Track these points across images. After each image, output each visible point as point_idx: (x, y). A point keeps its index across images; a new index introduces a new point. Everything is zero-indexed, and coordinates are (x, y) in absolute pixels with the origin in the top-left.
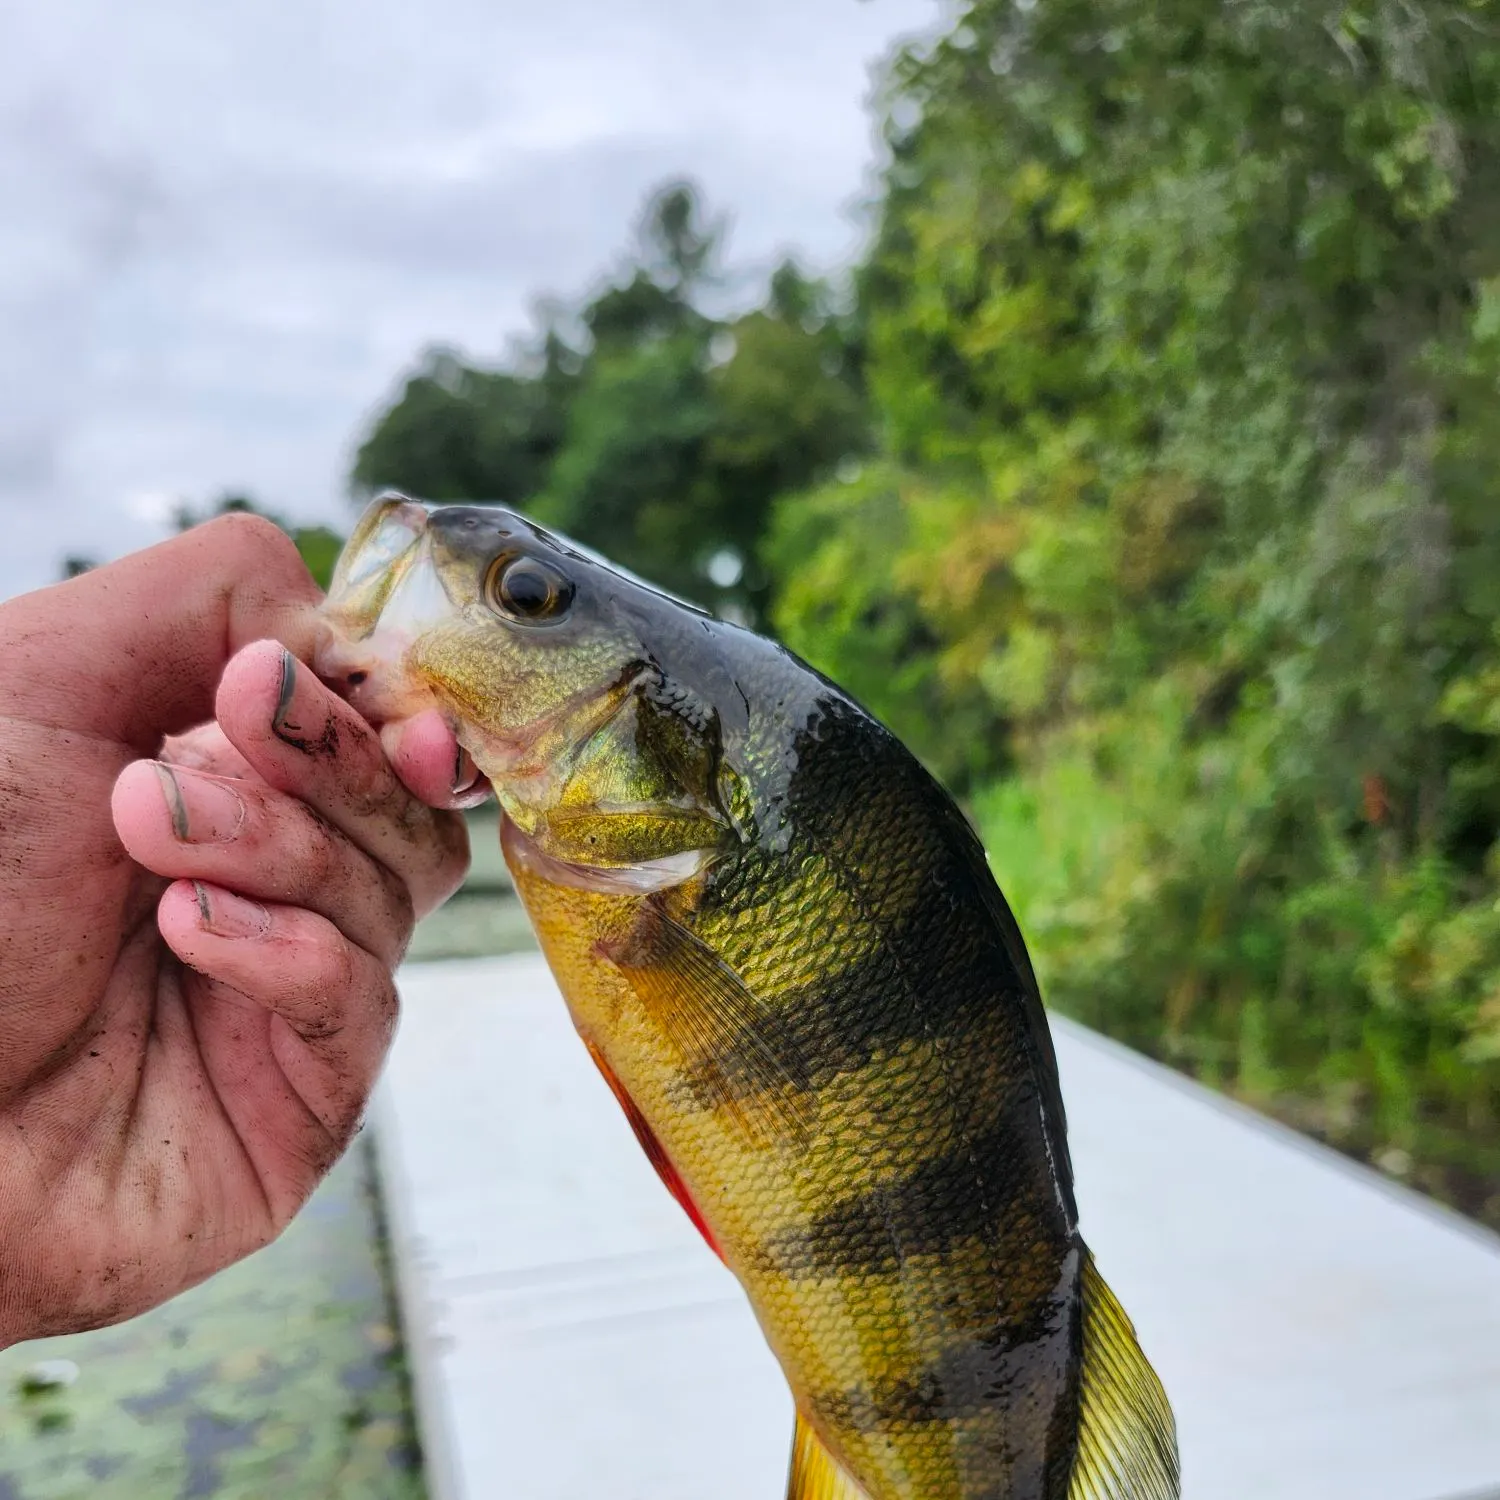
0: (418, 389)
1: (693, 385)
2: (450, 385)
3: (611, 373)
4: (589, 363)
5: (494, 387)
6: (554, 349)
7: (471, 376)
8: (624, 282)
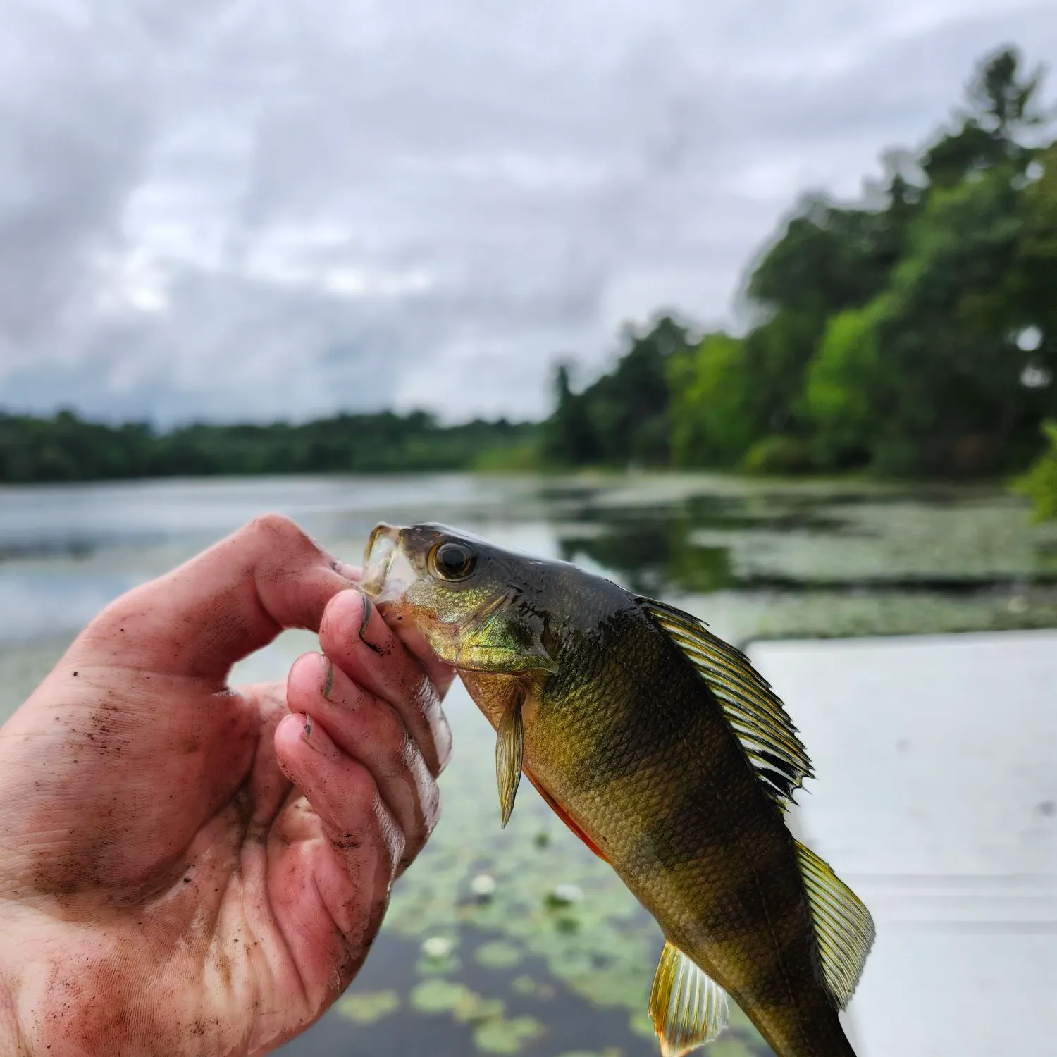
0: (797, 227)
1: (1009, 201)
2: (820, 222)
3: (942, 199)
4: (925, 194)
5: (852, 220)
6: (898, 188)
7: (835, 214)
8: (956, 130)
